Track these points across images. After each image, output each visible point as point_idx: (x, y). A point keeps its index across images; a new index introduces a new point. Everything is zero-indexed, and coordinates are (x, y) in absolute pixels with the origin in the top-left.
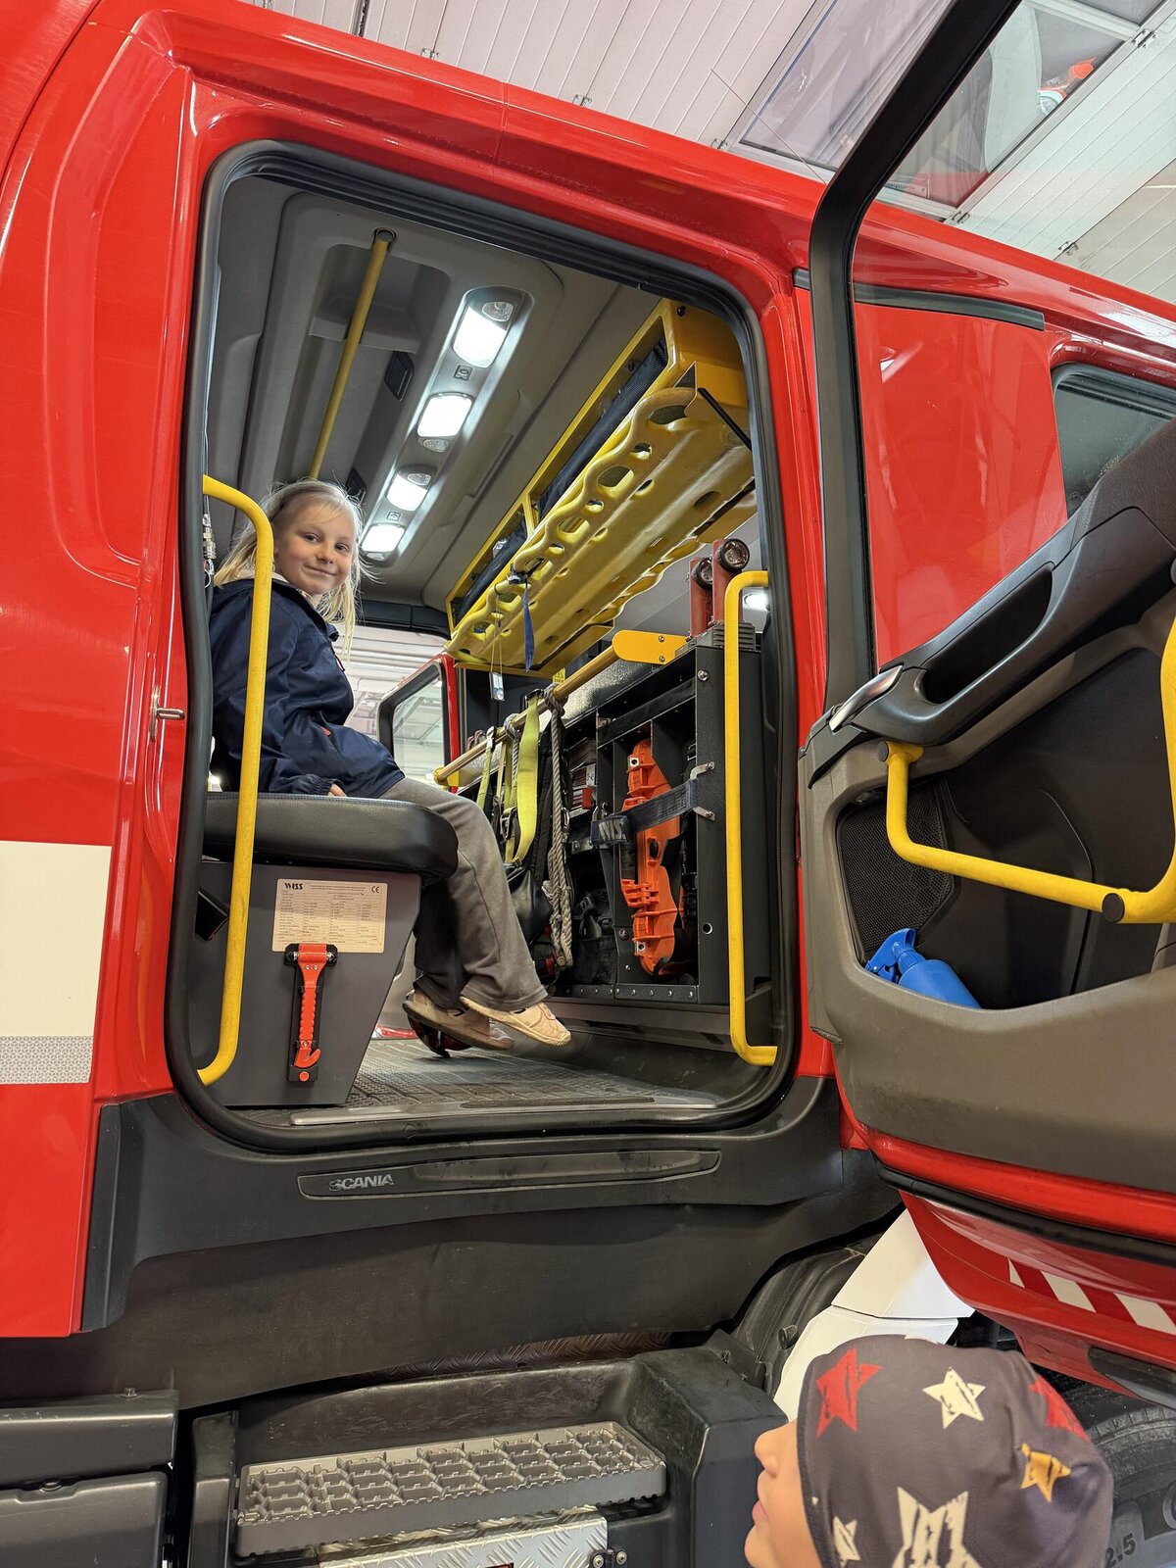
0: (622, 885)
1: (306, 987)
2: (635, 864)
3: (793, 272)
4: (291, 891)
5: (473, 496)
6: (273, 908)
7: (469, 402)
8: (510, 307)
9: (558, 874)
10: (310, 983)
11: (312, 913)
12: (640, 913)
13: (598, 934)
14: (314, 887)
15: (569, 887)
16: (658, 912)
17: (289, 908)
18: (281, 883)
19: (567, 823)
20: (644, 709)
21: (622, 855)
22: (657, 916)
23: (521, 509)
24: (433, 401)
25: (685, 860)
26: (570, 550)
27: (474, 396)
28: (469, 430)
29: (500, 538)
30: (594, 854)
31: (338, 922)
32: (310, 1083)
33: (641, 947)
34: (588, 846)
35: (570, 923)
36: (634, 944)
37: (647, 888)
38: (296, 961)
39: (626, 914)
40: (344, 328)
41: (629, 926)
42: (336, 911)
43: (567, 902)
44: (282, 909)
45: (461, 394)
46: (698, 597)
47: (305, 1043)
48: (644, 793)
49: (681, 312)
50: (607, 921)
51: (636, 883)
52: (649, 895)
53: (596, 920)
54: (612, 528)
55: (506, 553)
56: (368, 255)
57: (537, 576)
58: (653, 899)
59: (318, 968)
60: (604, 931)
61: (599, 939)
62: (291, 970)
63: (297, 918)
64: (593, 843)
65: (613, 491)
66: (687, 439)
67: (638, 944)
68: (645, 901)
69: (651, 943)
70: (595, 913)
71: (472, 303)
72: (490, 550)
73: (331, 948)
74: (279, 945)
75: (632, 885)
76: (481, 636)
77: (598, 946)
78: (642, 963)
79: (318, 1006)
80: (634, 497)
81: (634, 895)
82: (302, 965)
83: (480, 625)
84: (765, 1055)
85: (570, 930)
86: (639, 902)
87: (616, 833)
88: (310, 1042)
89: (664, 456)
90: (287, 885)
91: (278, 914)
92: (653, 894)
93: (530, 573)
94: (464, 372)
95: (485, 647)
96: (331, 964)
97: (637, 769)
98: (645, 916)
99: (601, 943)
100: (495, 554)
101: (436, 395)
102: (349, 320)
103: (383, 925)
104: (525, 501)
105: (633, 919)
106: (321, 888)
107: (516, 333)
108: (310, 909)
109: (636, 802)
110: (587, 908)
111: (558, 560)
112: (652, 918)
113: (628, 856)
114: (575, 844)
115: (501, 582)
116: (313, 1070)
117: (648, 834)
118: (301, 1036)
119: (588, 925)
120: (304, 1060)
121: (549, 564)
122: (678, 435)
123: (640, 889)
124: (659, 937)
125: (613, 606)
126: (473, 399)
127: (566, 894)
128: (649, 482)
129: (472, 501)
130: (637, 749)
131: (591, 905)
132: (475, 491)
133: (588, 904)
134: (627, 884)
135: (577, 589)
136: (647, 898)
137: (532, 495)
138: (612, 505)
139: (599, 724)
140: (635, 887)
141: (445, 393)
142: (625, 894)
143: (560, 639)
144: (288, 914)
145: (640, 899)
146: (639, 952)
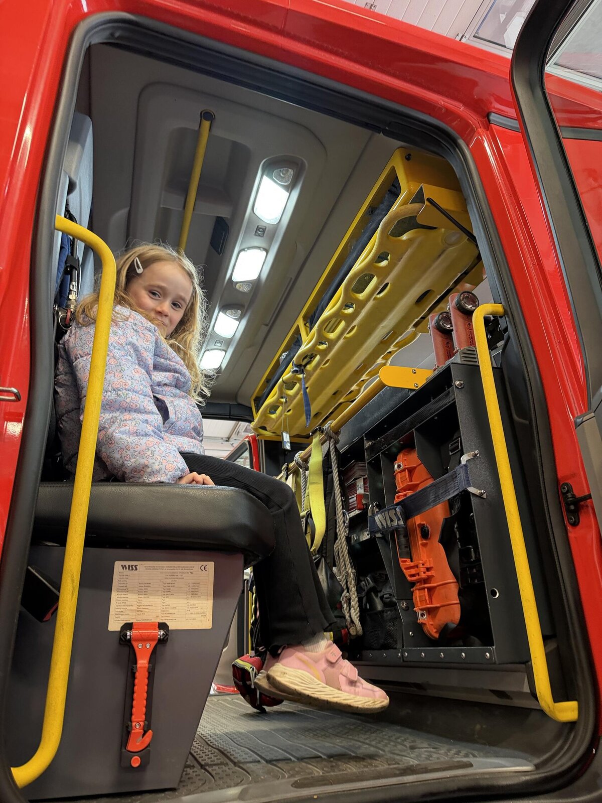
0: (401, 563)
1: (138, 665)
2: (408, 546)
3: (488, 115)
4: (127, 572)
5: (267, 325)
6: (109, 589)
7: (264, 253)
8: (291, 172)
9: (344, 560)
10: (143, 662)
11: (145, 593)
12: (418, 586)
13: (379, 607)
14: (147, 568)
15: (354, 571)
16: (435, 585)
17: (125, 589)
18: (118, 565)
19: (347, 521)
20: (406, 423)
21: (398, 539)
22: (434, 588)
23: (298, 328)
24: (242, 253)
25: (458, 536)
26: (332, 343)
27: (267, 248)
28: (264, 276)
29: (283, 352)
30: (372, 542)
31: (171, 601)
32: (142, 767)
33: (422, 615)
34: (365, 536)
35: (357, 599)
36: (415, 613)
37: (423, 565)
38: (130, 640)
39: (406, 587)
40: (183, 199)
41: (409, 598)
42: (168, 590)
43: (353, 582)
44: (118, 590)
45: (259, 248)
46: (439, 339)
47: (137, 726)
48: (410, 488)
49: (408, 158)
50: (388, 596)
51: (412, 561)
52: (425, 570)
53: (377, 596)
54: (360, 325)
55: (288, 358)
56: (197, 134)
57: (309, 367)
58: (429, 573)
59: (149, 646)
60: (385, 604)
61: (382, 612)
62: (126, 649)
63: (132, 598)
64: (371, 532)
65: (361, 296)
66: (416, 245)
67: (420, 612)
68: (423, 576)
69: (431, 611)
70: (375, 590)
71: (266, 173)
72: (278, 360)
73: (163, 626)
74: (114, 625)
75: (409, 563)
76: (273, 416)
77: (382, 617)
78: (425, 630)
79: (150, 685)
80: (375, 299)
81: (413, 571)
82: (134, 644)
83: (273, 408)
84: (568, 711)
85: (357, 605)
86: (417, 577)
87: (392, 521)
88: (142, 724)
89: (399, 260)
90: (124, 567)
91: (114, 595)
92: (428, 569)
93: (305, 366)
94: (261, 231)
95: (276, 423)
96: (162, 642)
97: (404, 470)
98: (424, 589)
99: (385, 614)
100: (281, 362)
101: (243, 250)
102: (186, 191)
103: (211, 602)
104: (300, 322)
105: (412, 593)
106: (154, 568)
107: (295, 194)
108: (144, 589)
109: (406, 495)
110: (369, 587)
111: (324, 353)
112: (430, 590)
113: (403, 540)
114: (354, 537)
115: (287, 375)
116: (145, 754)
117: (418, 520)
118: (133, 717)
119: (370, 601)
120: (137, 743)
121: (318, 358)
122: (410, 241)
123: (417, 566)
124: (438, 605)
125: (357, 388)
126: (267, 251)
127: (352, 575)
128: (387, 285)
129: (266, 329)
130: (400, 457)
131: (372, 584)
132: (268, 321)
133: (369, 583)
134: (405, 563)
135: (335, 375)
136: (424, 573)
137: (305, 318)
138: (361, 305)
139: (367, 444)
140: (412, 564)
141: (249, 248)
142: (404, 571)
143: (323, 414)
144: (123, 595)
145: (418, 574)
146: (421, 620)
